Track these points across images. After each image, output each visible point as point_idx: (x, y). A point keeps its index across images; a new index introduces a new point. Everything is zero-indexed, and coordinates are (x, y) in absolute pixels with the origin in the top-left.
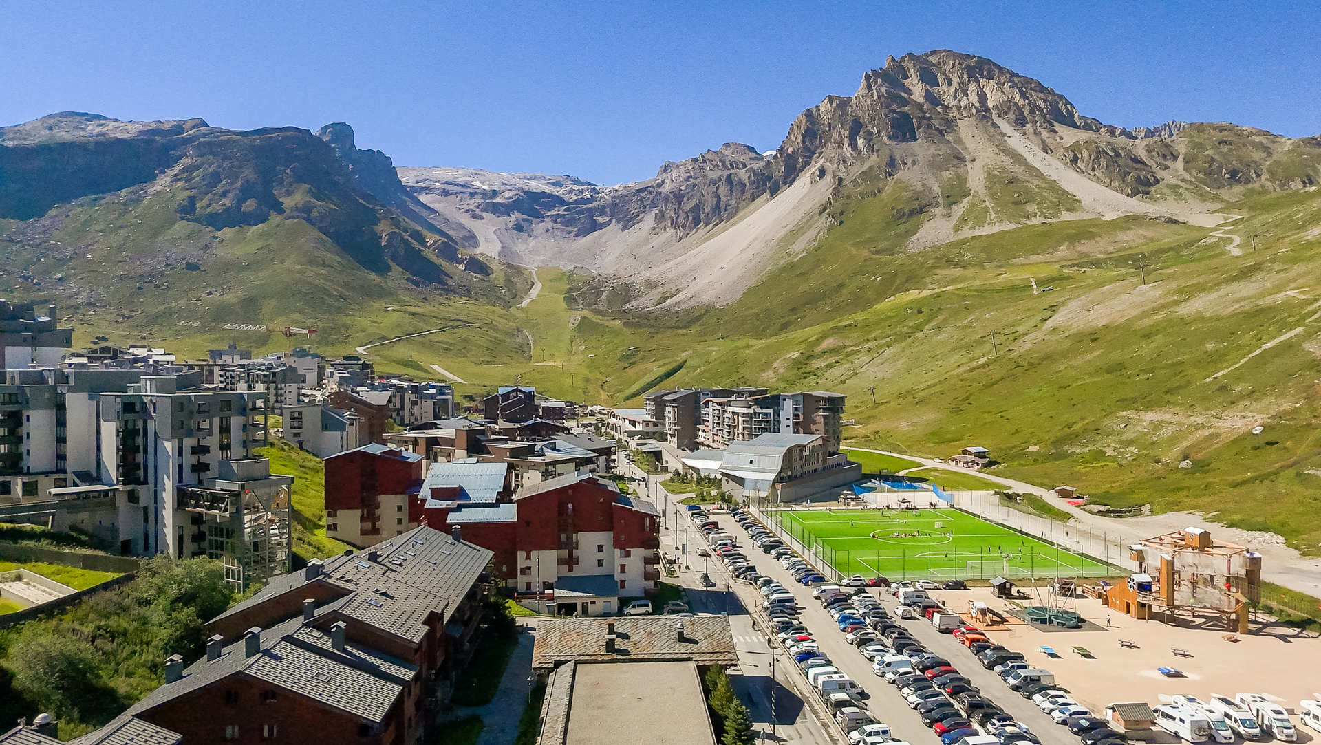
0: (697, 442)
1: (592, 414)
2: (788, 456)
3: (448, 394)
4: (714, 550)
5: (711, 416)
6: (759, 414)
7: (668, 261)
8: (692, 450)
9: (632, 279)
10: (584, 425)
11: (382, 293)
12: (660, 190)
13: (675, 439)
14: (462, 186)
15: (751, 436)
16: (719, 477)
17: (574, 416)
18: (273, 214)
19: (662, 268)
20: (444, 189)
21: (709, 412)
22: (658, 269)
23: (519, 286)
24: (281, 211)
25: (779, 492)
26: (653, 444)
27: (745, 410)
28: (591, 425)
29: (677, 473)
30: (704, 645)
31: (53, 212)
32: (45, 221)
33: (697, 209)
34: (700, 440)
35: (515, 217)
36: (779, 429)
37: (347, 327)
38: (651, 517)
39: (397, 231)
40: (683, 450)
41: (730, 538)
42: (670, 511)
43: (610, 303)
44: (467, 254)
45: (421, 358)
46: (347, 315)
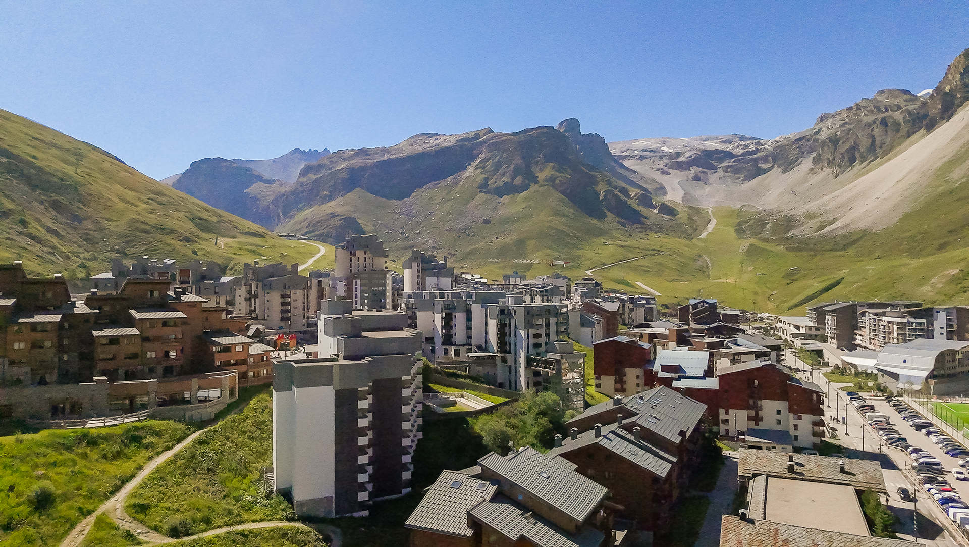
0: (854, 344)
1: (761, 319)
2: (941, 358)
3: (653, 304)
4: (871, 425)
5: (867, 323)
6: (913, 323)
7: (826, 195)
8: (850, 350)
9: (792, 212)
10: (755, 328)
11: (601, 233)
12: (817, 137)
13: (835, 341)
14: (654, 152)
15: (905, 341)
16: (875, 372)
17: (747, 321)
18: (532, 185)
19: (819, 202)
20: (641, 155)
21: (866, 320)
22: (816, 203)
23: (699, 222)
24: (536, 182)
25: (932, 387)
26: (815, 345)
27: (899, 320)
28: (760, 328)
29: (837, 367)
30: (860, 478)
31: (414, 194)
32: (411, 199)
33: (853, 148)
34: (857, 342)
35: (694, 170)
36: (933, 336)
37: (579, 257)
38: (817, 393)
39: (610, 189)
40: (842, 350)
41: (884, 417)
42: (832, 394)
43: (774, 232)
44: (658, 202)
45: (630, 278)
46: (579, 249)
